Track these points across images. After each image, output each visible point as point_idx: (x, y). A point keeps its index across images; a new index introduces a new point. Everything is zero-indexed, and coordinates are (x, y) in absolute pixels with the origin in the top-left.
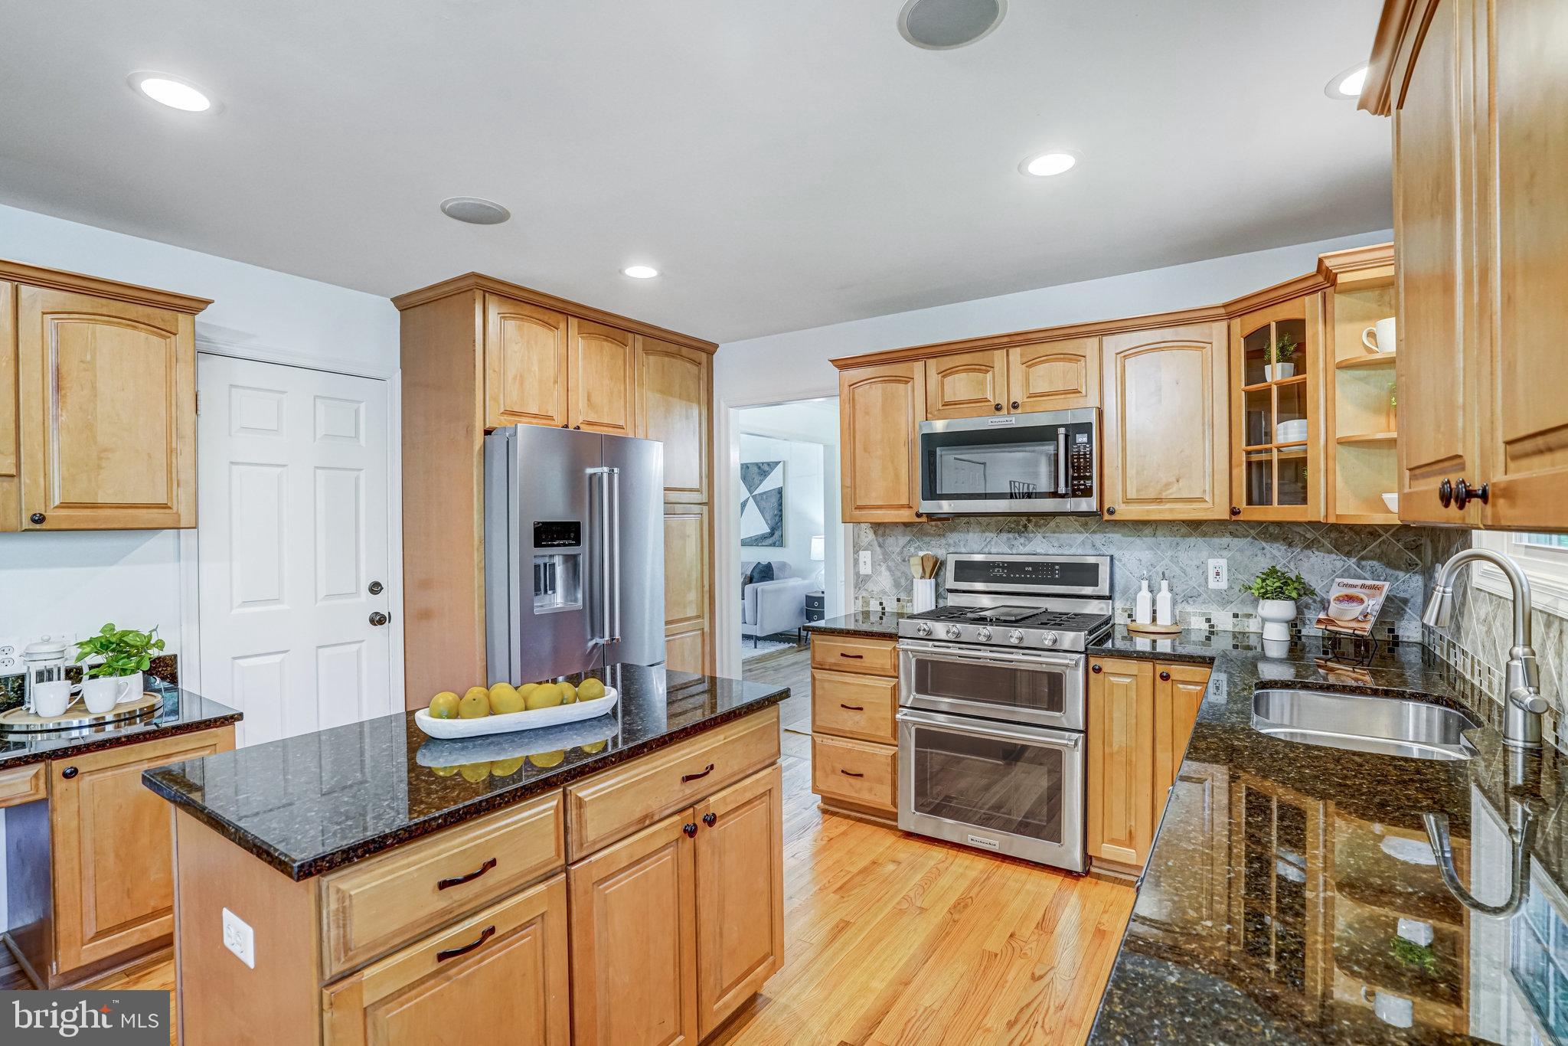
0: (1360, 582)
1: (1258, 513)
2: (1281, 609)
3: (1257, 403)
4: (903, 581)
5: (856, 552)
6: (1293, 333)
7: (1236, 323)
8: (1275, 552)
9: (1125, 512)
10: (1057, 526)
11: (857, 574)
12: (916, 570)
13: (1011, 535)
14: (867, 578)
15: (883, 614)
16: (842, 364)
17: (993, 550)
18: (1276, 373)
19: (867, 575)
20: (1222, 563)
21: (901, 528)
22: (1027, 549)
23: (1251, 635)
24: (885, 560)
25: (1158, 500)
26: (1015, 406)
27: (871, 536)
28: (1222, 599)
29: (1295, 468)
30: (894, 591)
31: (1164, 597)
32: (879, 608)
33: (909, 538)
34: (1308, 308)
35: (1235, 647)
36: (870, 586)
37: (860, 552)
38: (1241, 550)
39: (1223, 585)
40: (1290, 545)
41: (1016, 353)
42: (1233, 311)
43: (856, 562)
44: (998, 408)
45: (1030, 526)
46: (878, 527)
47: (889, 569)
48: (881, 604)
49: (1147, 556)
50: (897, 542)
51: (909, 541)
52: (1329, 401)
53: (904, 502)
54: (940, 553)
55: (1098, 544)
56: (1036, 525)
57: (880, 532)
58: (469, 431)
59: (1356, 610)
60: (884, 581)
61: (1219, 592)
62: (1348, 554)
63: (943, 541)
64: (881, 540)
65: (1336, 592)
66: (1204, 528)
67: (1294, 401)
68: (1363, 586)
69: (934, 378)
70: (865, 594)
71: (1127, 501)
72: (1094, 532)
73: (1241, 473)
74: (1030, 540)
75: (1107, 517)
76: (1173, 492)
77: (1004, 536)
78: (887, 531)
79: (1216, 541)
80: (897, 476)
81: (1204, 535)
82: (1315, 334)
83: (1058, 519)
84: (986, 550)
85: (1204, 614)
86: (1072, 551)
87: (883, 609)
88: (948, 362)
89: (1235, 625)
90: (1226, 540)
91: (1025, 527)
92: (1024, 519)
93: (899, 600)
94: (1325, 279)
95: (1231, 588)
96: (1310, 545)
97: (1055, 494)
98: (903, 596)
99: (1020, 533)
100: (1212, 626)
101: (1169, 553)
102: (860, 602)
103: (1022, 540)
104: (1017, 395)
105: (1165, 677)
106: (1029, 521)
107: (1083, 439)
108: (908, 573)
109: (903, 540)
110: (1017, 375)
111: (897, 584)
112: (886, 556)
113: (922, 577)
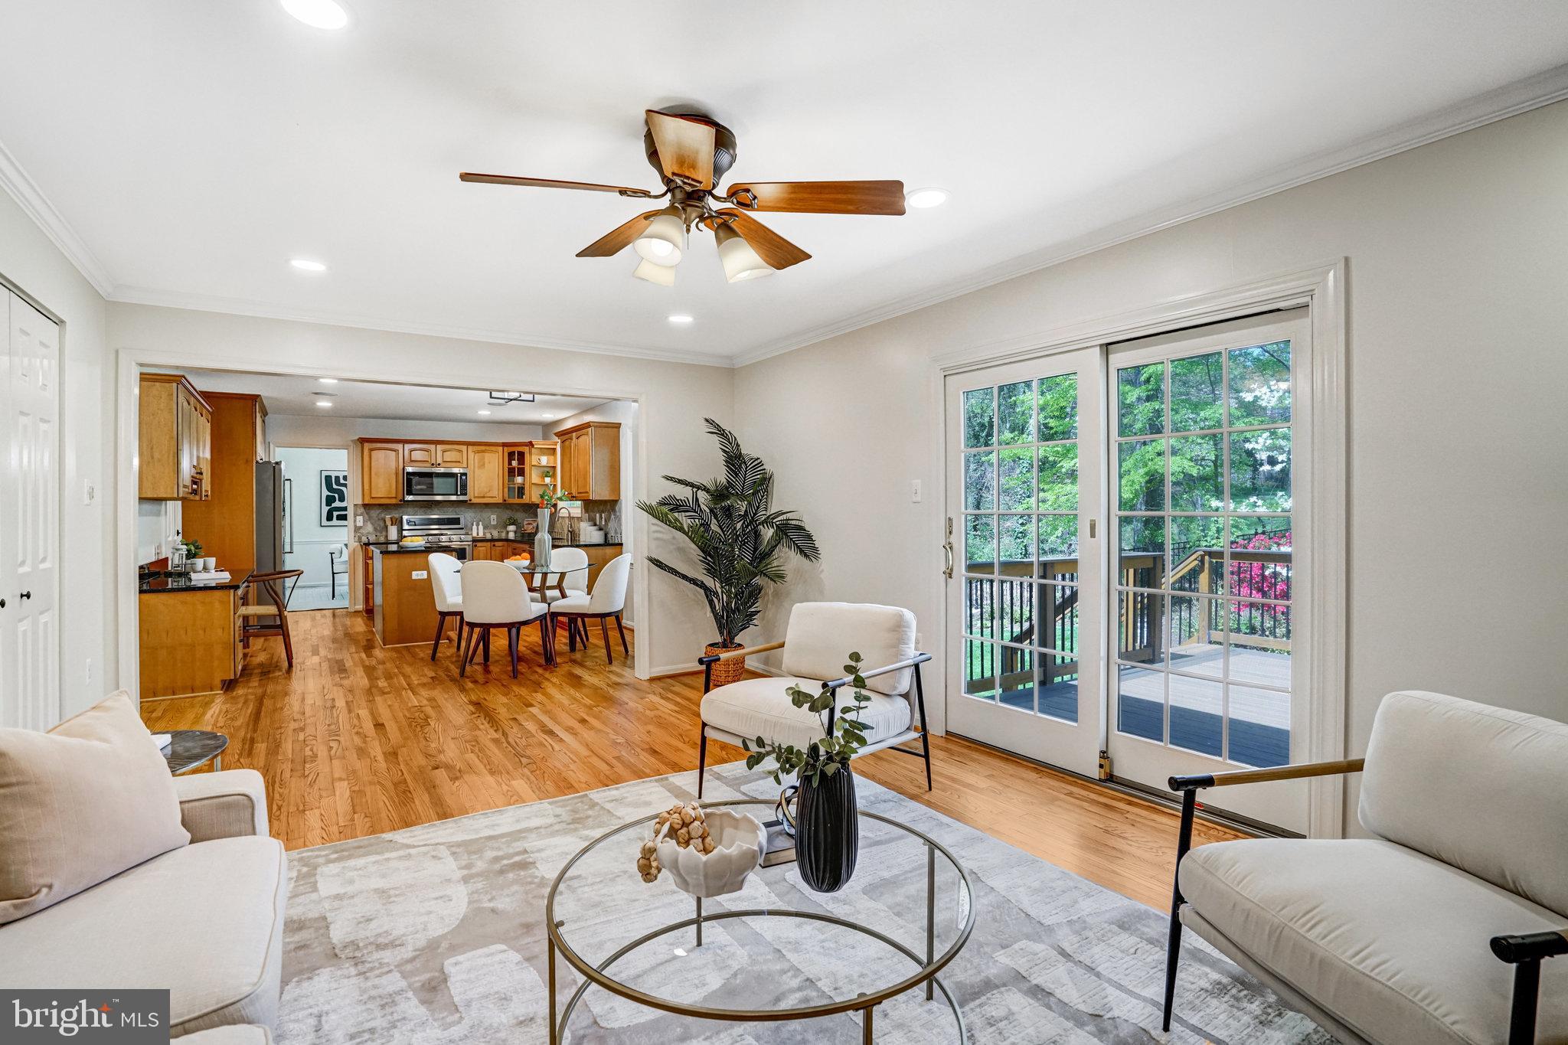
0: (531, 519)
1: (511, 501)
2: (512, 528)
3: (511, 472)
4: (378, 528)
5: (355, 517)
6: (521, 455)
7: (505, 448)
8: (509, 513)
9: (475, 501)
11: (355, 526)
12: (388, 523)
13: (425, 509)
14: (360, 527)
15: (369, 542)
16: (358, 441)
18: (514, 463)
20: (495, 516)
21: (378, 506)
24: (369, 521)
25: (484, 497)
26: (439, 465)
27: (362, 510)
28: (495, 527)
29: (521, 491)
30: (374, 532)
31: (481, 527)
32: (367, 540)
33: (380, 510)
34: (526, 449)
36: (361, 531)
37: (357, 517)
38: (500, 513)
39: (498, 522)
40: (513, 511)
41: (439, 447)
42: (504, 445)
43: (355, 521)
44: (432, 465)
46: (366, 506)
47: (371, 523)
48: (368, 538)
49: (473, 515)
50: (374, 513)
51: (381, 512)
52: (531, 474)
53: (392, 495)
54: (397, 516)
55: (457, 512)
56: (435, 505)
57: (367, 508)
59: (531, 527)
60: (370, 528)
61: (496, 523)
62: (526, 513)
64: (367, 511)
65: (525, 523)
66: (489, 506)
67: (521, 473)
68: (533, 520)
69: (406, 452)
70: (359, 534)
71: (475, 497)
72: (455, 507)
73: (506, 490)
75: (469, 502)
76: (488, 495)
78: (371, 508)
79: (493, 510)
80: (390, 487)
81: (490, 508)
82: (527, 456)
85: (490, 532)
86: (448, 514)
87: (369, 540)
88: (412, 446)
89: (499, 535)
90: (496, 510)
93: (377, 536)
94: (531, 444)
96: (517, 511)
97: (456, 494)
98: (378, 534)
99: (429, 508)
100: (493, 536)
101: (480, 514)
103: (430, 511)
104: (440, 461)
105: (494, 546)
107: (464, 477)
108: (382, 524)
109: (378, 512)
110: (439, 454)
111: (375, 529)
112: (370, 518)
113: (392, 525)
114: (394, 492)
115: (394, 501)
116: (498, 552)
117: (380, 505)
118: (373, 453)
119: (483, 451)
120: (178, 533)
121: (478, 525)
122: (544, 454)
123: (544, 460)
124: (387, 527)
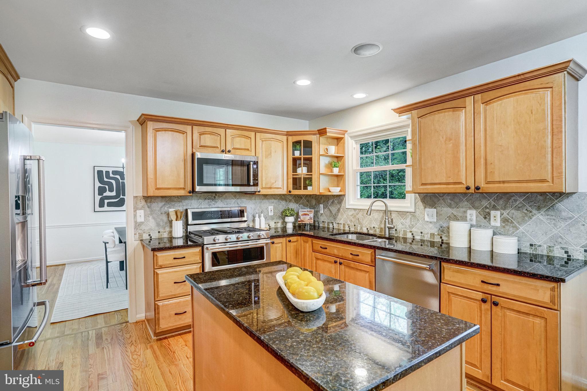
0: (306, 210)
1: (295, 192)
2: (291, 219)
3: (297, 163)
4: (161, 223)
5: (135, 211)
6: (308, 145)
7: (290, 138)
8: (283, 203)
10: (226, 197)
11: (136, 222)
12: (173, 217)
13: (209, 201)
14: (142, 223)
15: (151, 239)
17: (202, 207)
18: (300, 153)
19: (141, 222)
20: (272, 207)
21: (161, 199)
22: (216, 206)
23: (279, 228)
24: (151, 214)
25: (270, 188)
26: (230, 151)
27: (143, 202)
28: (272, 218)
29: (306, 182)
30: (157, 228)
31: (263, 218)
32: (149, 237)
33: (164, 203)
34: (315, 138)
35: (275, 232)
36: (143, 227)
37: (137, 211)
38: (276, 203)
39: (272, 214)
40: (286, 201)
41: (229, 131)
42: (289, 134)
43: (135, 216)
44: (223, 151)
45: (217, 197)
46: (147, 198)
47: (154, 218)
48: (149, 235)
50: (157, 206)
51: (164, 205)
52: (317, 165)
53: (182, 186)
55: (239, 203)
56: (219, 197)
57: (149, 201)
59: (308, 217)
60: (152, 223)
61: (271, 216)
62: (297, 203)
63: (181, 204)
64: (149, 204)
66: (267, 197)
67: (308, 163)
68: (307, 211)
69: (196, 135)
70: (140, 232)
71: (263, 188)
72: (238, 199)
74: (216, 202)
75: (257, 193)
77: (207, 201)
78: (153, 200)
79: (270, 200)
81: (268, 199)
82: (315, 146)
83: (226, 194)
84: (200, 207)
85: (268, 223)
86: (231, 206)
87: (151, 237)
88: (202, 129)
89: (275, 226)
90: (273, 200)
91: (215, 197)
92: (214, 194)
93: (159, 232)
94: (320, 133)
95: (274, 215)
98: (161, 230)
99: (213, 200)
100: (270, 227)
101: (259, 205)
102: (137, 236)
103: (213, 202)
104: (230, 148)
105: (290, 241)
106: (216, 195)
107: (255, 166)
108: (165, 218)
109: (161, 204)
110: (229, 139)
111: (158, 225)
112: (152, 212)
113: (176, 220)
114: (182, 181)
115: (182, 193)
116: (292, 248)
117: (163, 197)
119: (270, 139)
121: (259, 217)
122: (331, 144)
123: (333, 150)
124: (171, 222)
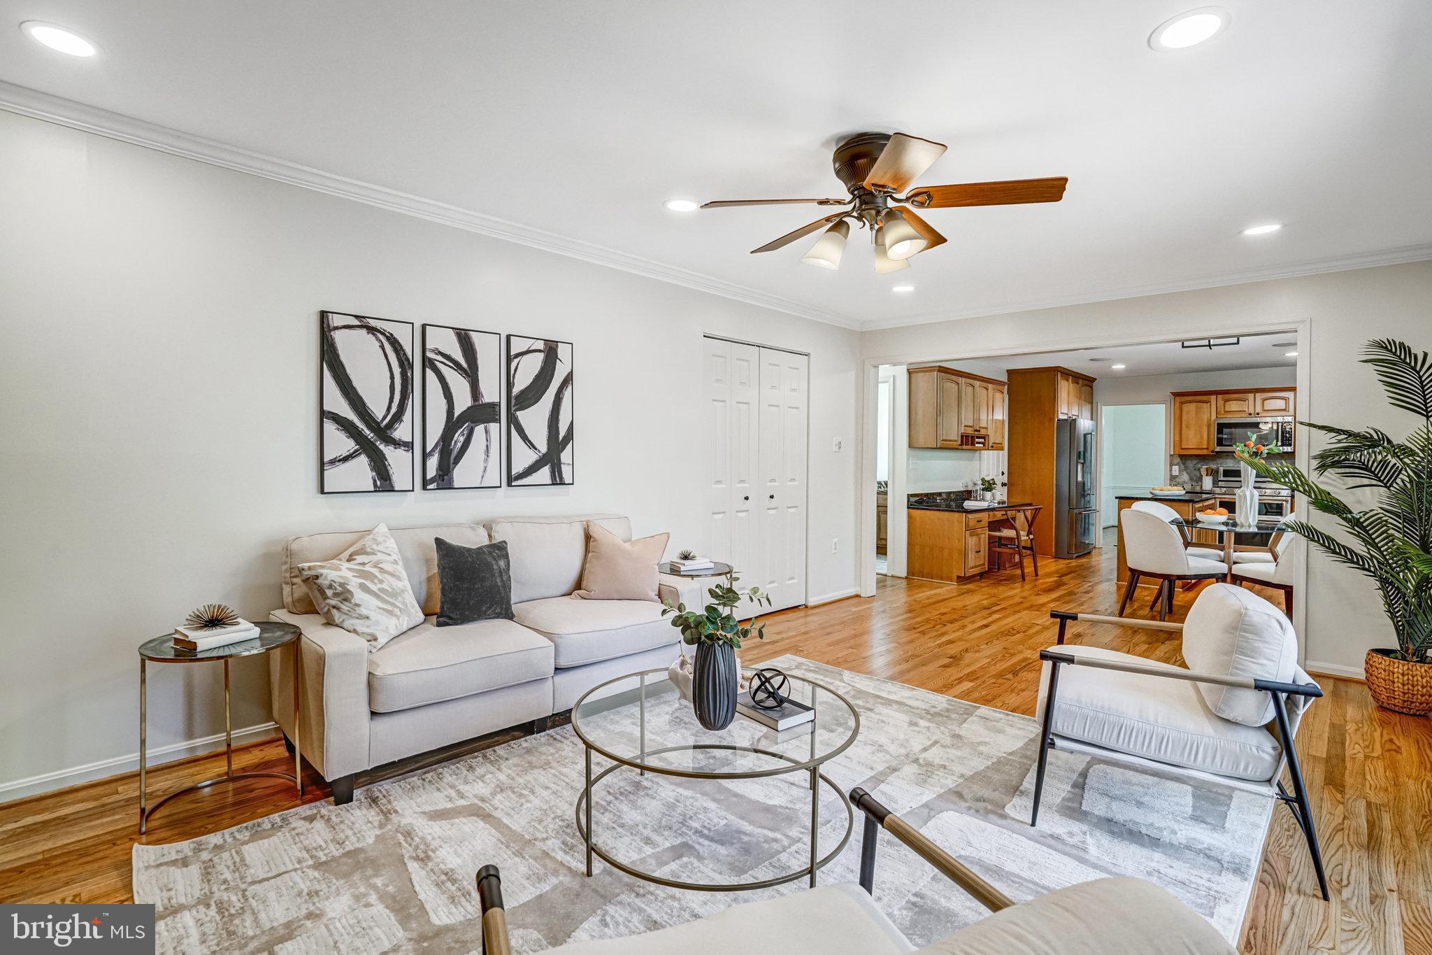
4: (1194, 478)
5: (1171, 466)
11: (1171, 475)
12: (1203, 472)
14: (1177, 476)
16: (1176, 395)
21: (1194, 457)
24: (1185, 470)
26: (1258, 414)
27: (1178, 460)
30: (1190, 482)
33: (1197, 461)
36: (1178, 480)
37: (1173, 466)
41: (1259, 396)
43: (1171, 470)
44: (1250, 414)
46: (1182, 457)
47: (1189, 472)
50: (1191, 464)
53: (1205, 447)
54: (1213, 467)
57: (1184, 458)
58: (1052, 420)
60: (1185, 477)
63: (1215, 462)
64: (1184, 462)
69: (1221, 402)
78: (1187, 458)
80: (1202, 437)
88: (1228, 396)
93: (1192, 485)
98: (1194, 484)
104: (1259, 409)
108: (1198, 475)
109: (1195, 462)
110: (1259, 403)
111: (1191, 479)
112: (1186, 468)
113: (1207, 475)
114: (1206, 443)
115: (1205, 452)
117: (1197, 456)
118: (1185, 407)
120: (1003, 474)
124: (1202, 477)
